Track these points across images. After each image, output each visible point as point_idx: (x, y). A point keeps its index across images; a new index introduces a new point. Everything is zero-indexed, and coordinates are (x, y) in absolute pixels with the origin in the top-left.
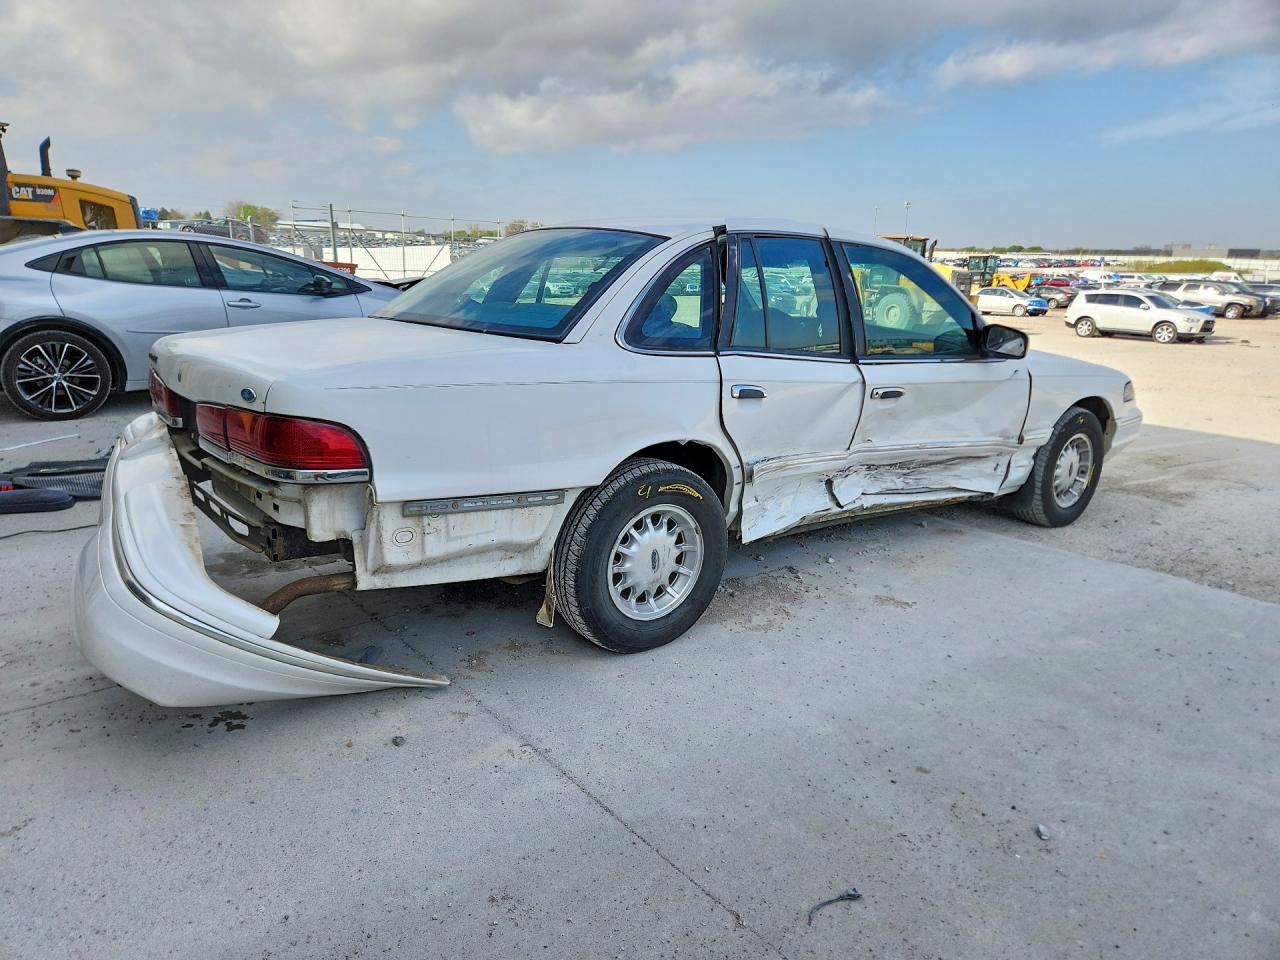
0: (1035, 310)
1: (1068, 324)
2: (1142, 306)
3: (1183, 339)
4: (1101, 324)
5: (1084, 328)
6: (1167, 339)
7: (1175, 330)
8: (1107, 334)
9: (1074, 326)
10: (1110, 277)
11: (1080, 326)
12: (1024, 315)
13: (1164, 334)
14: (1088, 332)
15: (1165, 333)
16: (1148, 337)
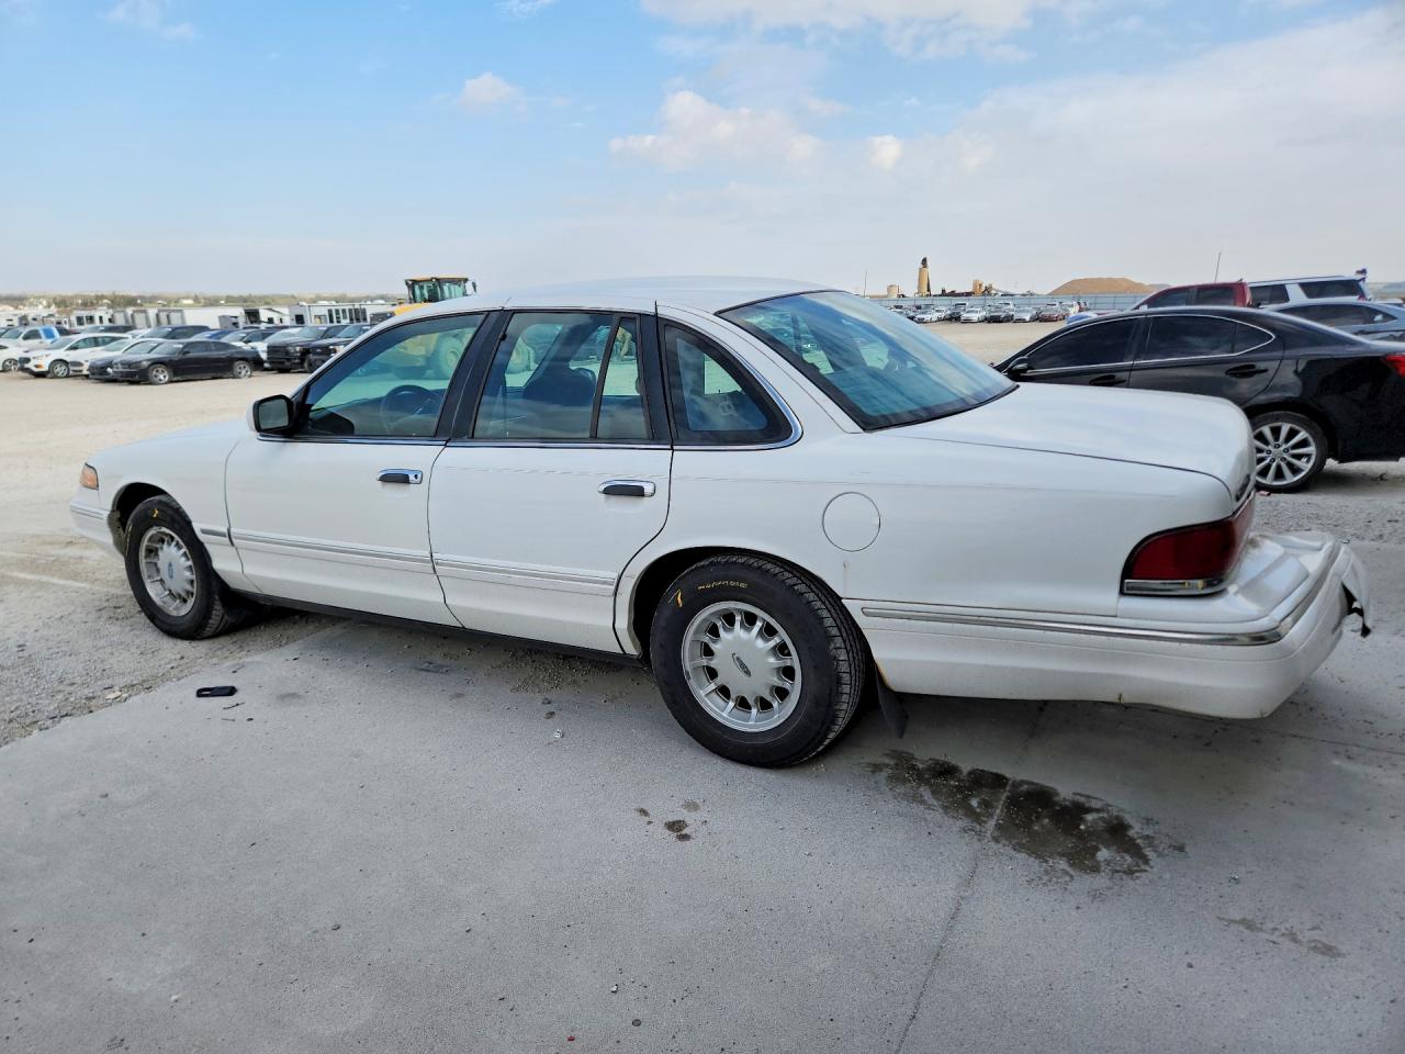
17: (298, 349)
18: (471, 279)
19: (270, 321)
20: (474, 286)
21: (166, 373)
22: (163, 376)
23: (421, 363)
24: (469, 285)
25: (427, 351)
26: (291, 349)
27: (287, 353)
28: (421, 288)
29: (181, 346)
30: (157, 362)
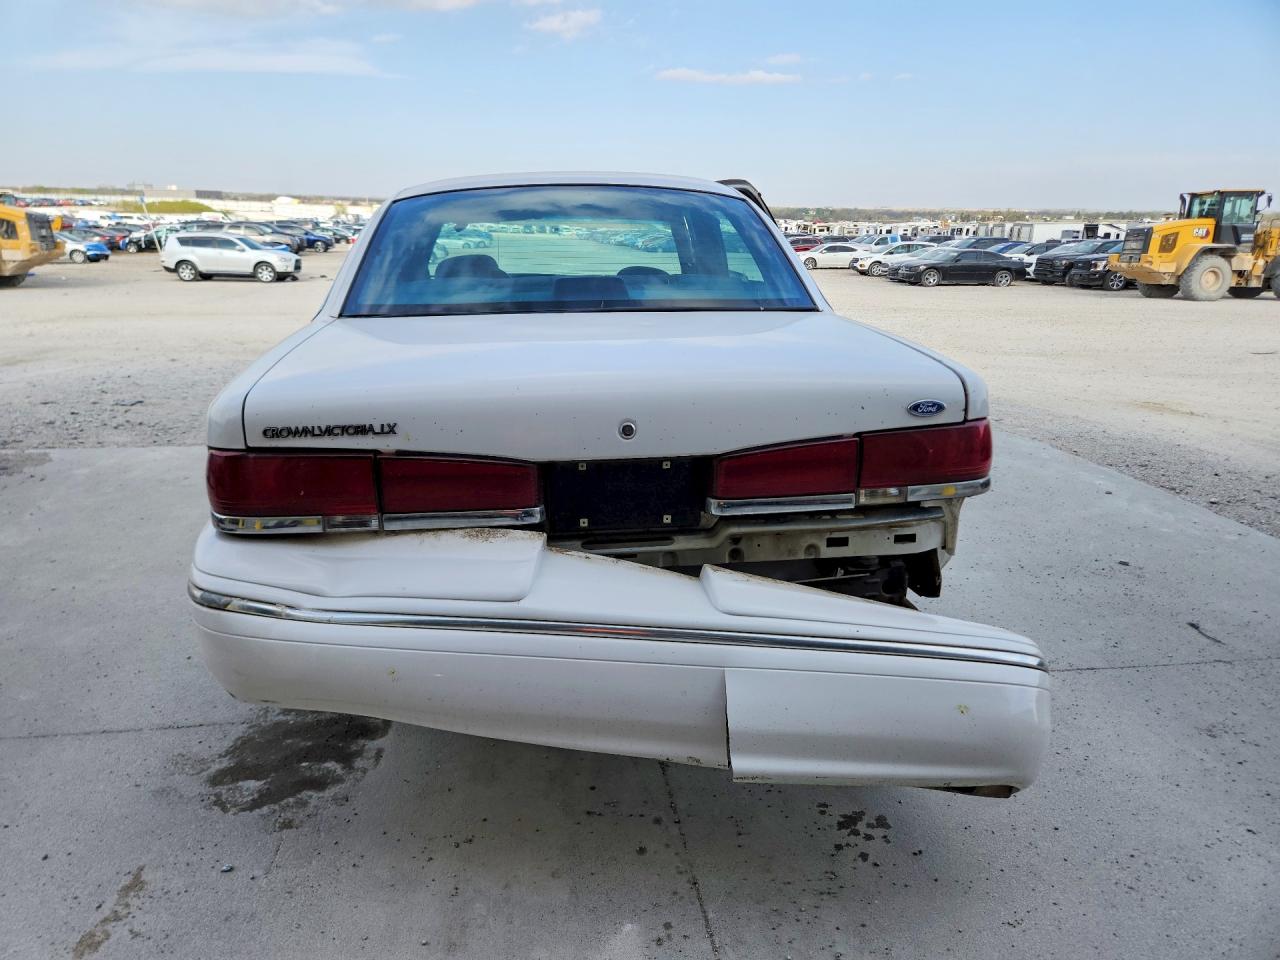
0: (97, 255)
1: (168, 269)
2: (238, 247)
3: (281, 277)
4: (203, 268)
5: (186, 273)
6: (270, 279)
7: (273, 269)
8: (206, 277)
9: (175, 270)
10: (110, 218)
11: (181, 270)
12: (84, 262)
13: (266, 275)
14: (192, 277)
15: (265, 272)
16: (252, 277)
17: (1064, 262)
18: (1268, 191)
19: (1107, 235)
20: (1270, 200)
21: (936, 278)
22: (933, 279)
23: (1168, 281)
24: (1263, 200)
25: (1177, 269)
26: (1058, 263)
27: (1052, 266)
28: (1203, 203)
29: (956, 254)
30: (931, 268)
